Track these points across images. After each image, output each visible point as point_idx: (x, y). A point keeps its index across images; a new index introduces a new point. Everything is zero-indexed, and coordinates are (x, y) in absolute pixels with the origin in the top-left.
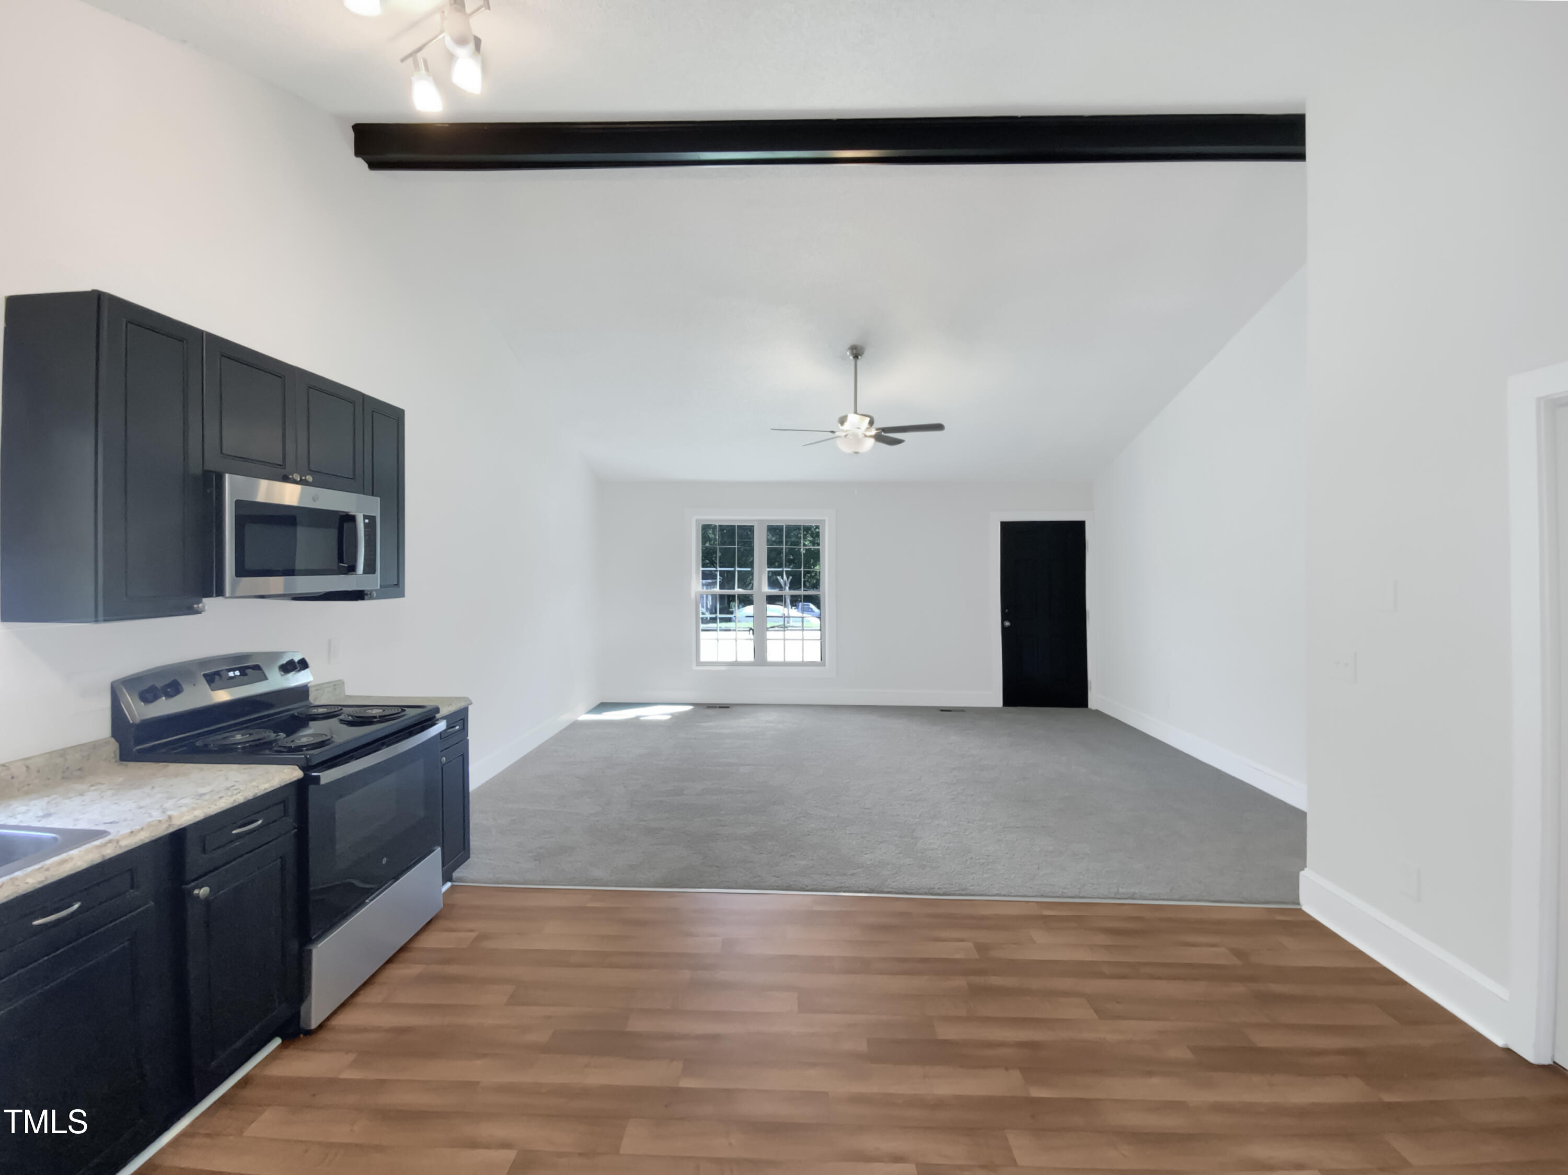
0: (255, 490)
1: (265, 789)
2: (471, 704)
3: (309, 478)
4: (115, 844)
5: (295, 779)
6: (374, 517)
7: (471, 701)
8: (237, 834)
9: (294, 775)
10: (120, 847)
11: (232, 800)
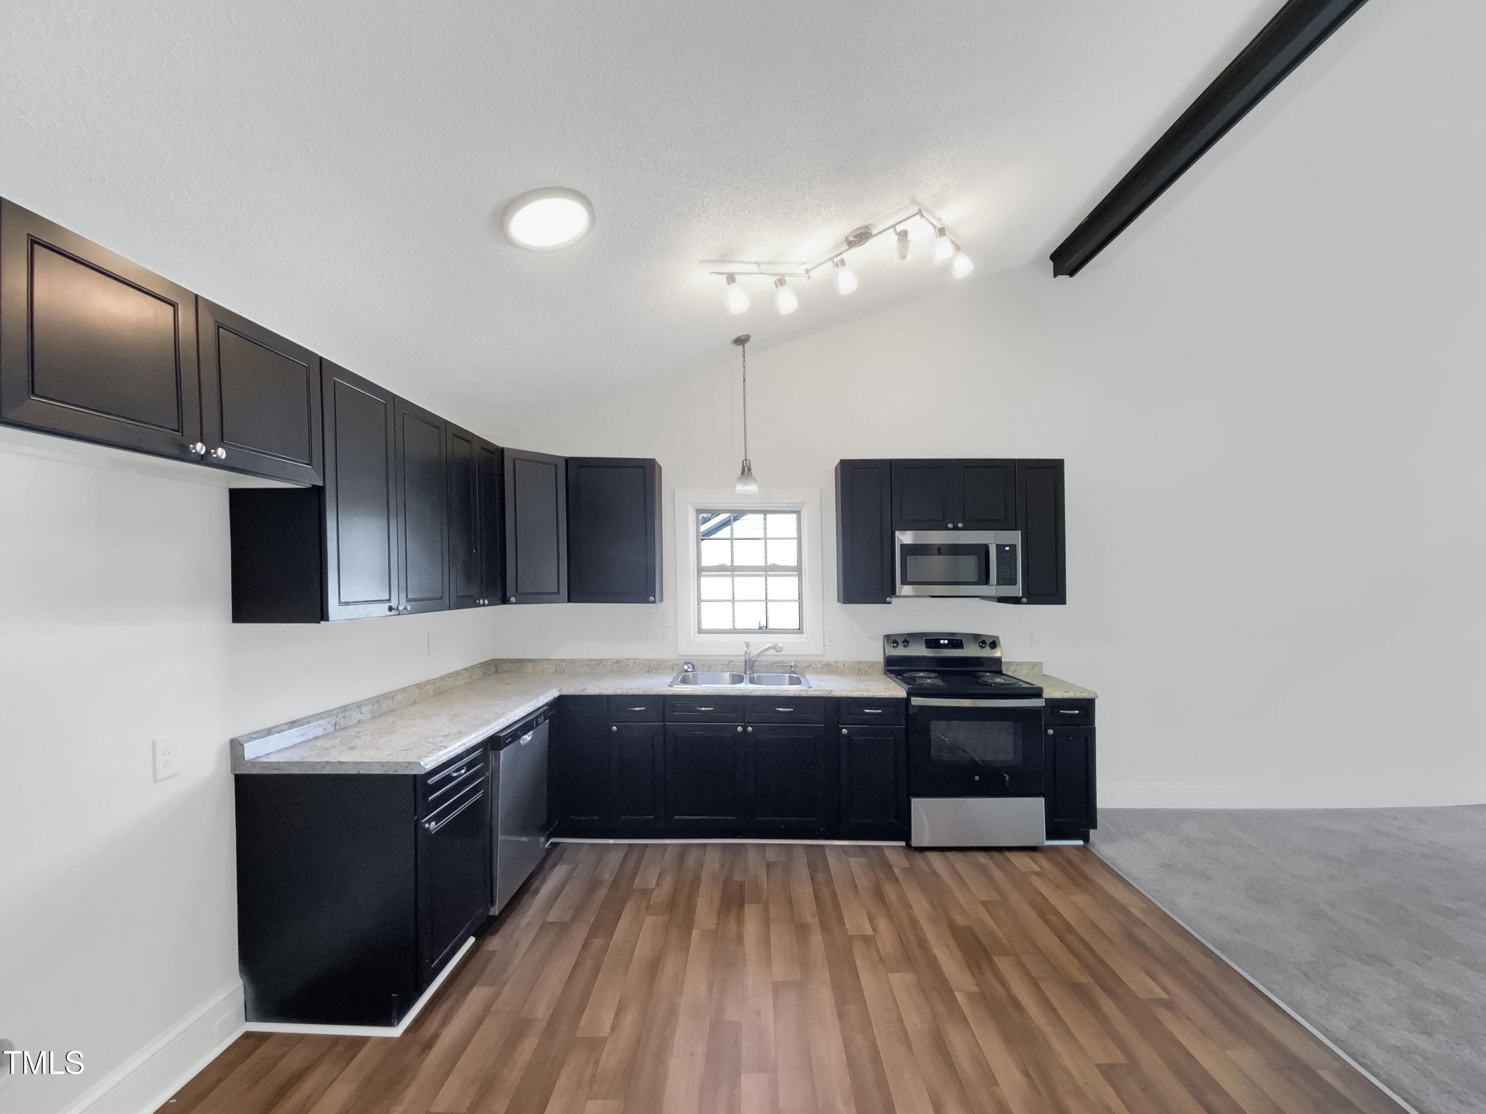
0: (915, 538)
1: (880, 695)
2: (1097, 698)
3: (960, 525)
4: (806, 692)
5: (900, 697)
6: (1015, 545)
7: (1097, 695)
8: (867, 713)
9: (900, 694)
10: (807, 693)
11: (861, 693)
